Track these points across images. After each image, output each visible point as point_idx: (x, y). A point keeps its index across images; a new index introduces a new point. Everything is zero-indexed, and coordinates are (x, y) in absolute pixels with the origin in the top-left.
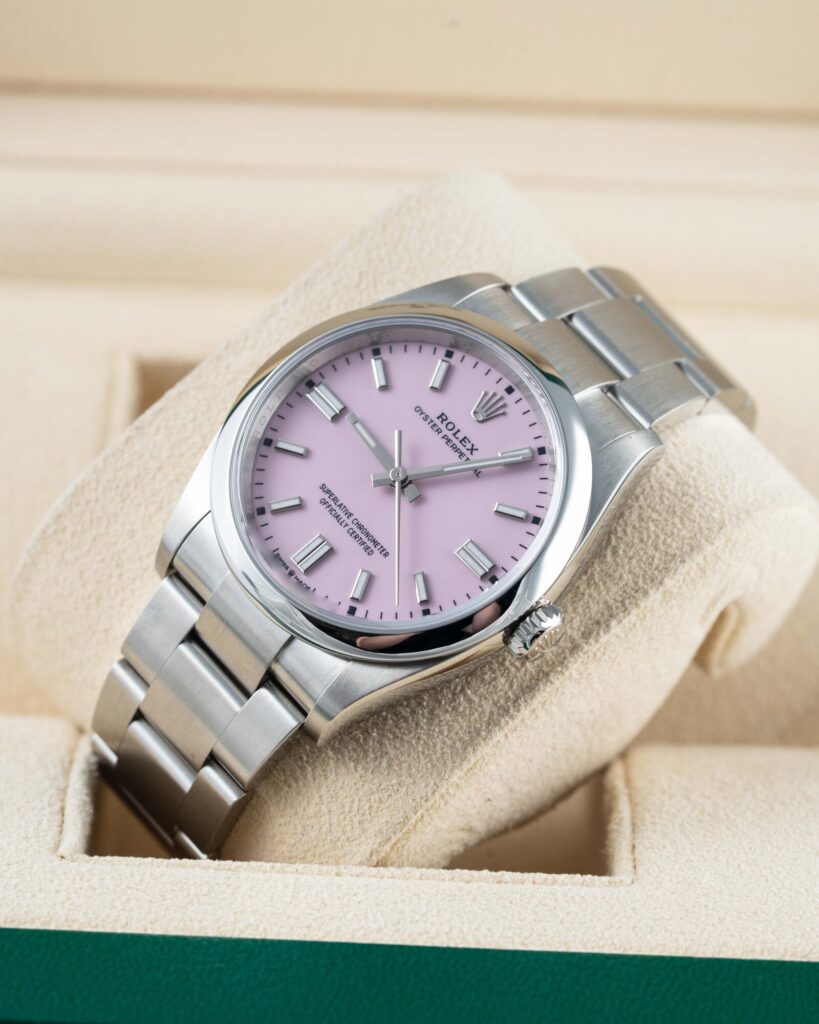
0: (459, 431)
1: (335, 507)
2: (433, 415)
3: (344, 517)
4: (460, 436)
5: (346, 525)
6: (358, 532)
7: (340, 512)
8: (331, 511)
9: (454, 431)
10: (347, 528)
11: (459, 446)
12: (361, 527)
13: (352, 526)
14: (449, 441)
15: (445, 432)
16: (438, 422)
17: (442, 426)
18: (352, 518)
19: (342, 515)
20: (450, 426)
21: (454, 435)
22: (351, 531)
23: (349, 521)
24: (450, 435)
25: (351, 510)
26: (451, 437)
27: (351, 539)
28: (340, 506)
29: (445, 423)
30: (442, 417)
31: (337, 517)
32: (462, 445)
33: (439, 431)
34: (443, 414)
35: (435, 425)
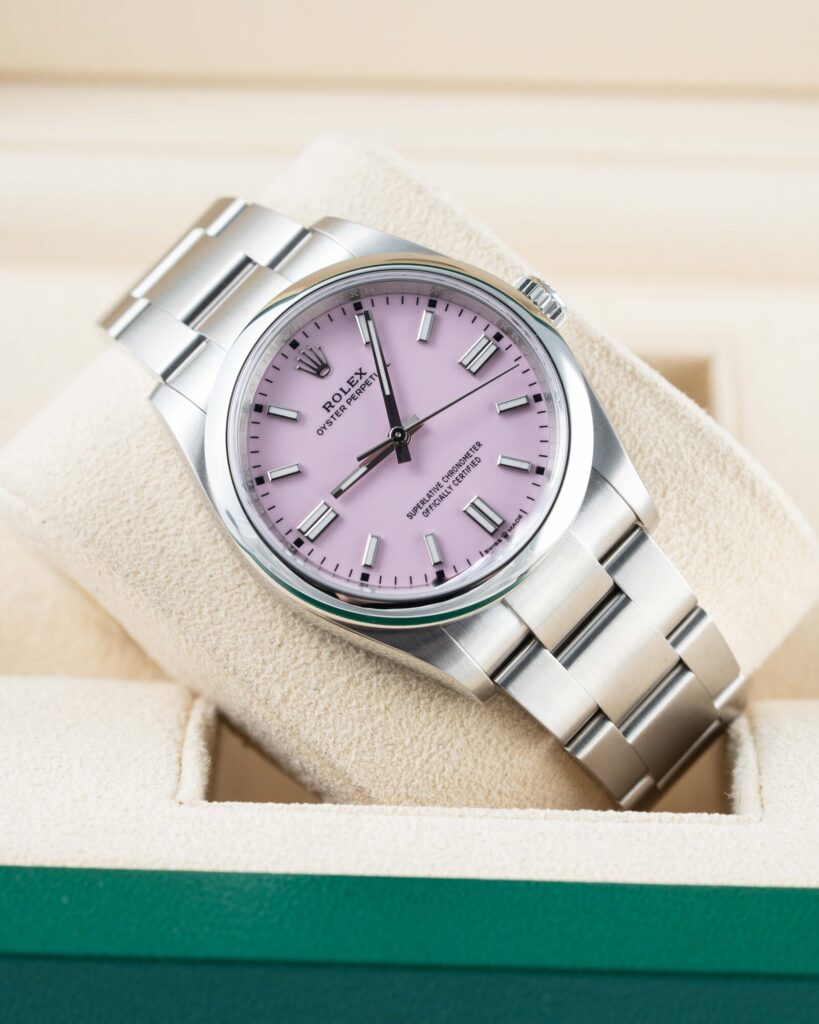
0: (341, 389)
1: (431, 501)
2: (326, 416)
3: (442, 490)
4: (346, 387)
5: (450, 487)
6: (456, 475)
7: (436, 496)
8: (435, 505)
9: (342, 393)
10: (453, 486)
11: (358, 387)
12: (451, 473)
13: (450, 482)
14: (353, 397)
15: (343, 402)
16: (333, 411)
17: (337, 406)
18: (442, 483)
19: (439, 493)
20: (337, 398)
21: (346, 393)
22: (456, 482)
23: (446, 485)
24: (345, 398)
25: (434, 485)
26: (349, 395)
27: (465, 480)
28: (430, 496)
29: (333, 403)
30: (327, 407)
31: (442, 498)
32: (357, 384)
33: (343, 408)
34: (324, 407)
35: (336, 413)
